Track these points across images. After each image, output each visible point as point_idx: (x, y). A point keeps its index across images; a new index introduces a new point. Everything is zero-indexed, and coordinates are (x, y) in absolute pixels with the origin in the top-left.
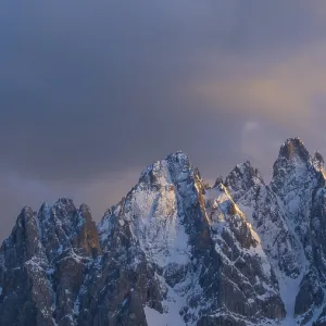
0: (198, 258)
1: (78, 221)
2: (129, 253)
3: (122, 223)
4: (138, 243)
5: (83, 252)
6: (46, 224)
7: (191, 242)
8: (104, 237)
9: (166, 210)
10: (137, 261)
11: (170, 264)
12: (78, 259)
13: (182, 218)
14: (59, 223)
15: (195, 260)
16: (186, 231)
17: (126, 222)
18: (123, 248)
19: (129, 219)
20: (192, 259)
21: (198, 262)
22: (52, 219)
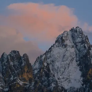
0: (86, 84)
1: (21, 63)
2: (49, 81)
3: (46, 64)
4: (54, 76)
5: (24, 80)
6: (4, 64)
7: (83, 76)
8: (36, 72)
9: (70, 58)
10: (53, 85)
11: (71, 88)
12: (21, 83)
13: (78, 62)
14: (12, 63)
15: (85, 85)
16: (80, 70)
17: (48, 64)
18: (46, 78)
19: (49, 62)
20: (83, 85)
21: (86, 87)
22: (8, 61)
